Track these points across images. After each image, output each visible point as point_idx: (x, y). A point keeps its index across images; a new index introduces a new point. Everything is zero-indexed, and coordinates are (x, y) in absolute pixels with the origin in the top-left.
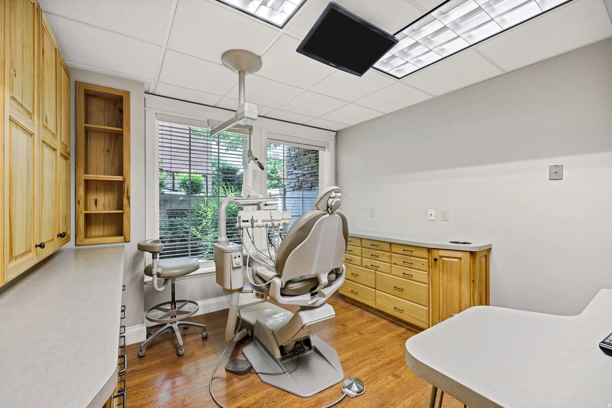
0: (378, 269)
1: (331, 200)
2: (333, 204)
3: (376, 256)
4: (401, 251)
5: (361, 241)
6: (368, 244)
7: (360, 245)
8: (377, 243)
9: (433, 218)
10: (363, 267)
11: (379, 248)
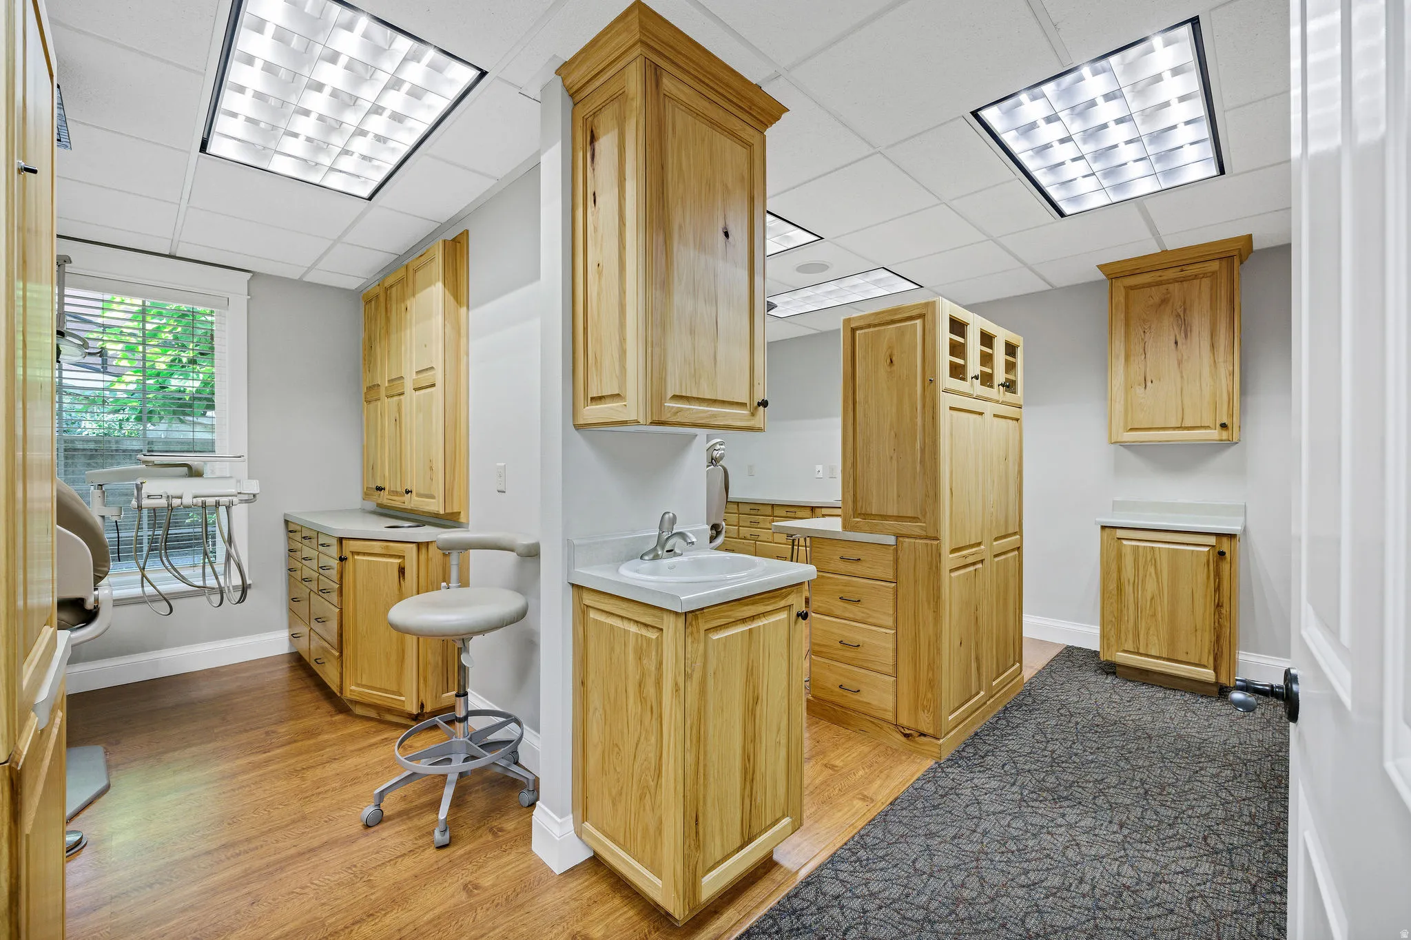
0: (759, 539)
1: (715, 452)
2: (718, 455)
3: (755, 524)
4: (784, 514)
5: (738, 506)
6: (746, 509)
7: (736, 511)
8: (757, 507)
9: (820, 475)
10: (741, 539)
11: (759, 513)
